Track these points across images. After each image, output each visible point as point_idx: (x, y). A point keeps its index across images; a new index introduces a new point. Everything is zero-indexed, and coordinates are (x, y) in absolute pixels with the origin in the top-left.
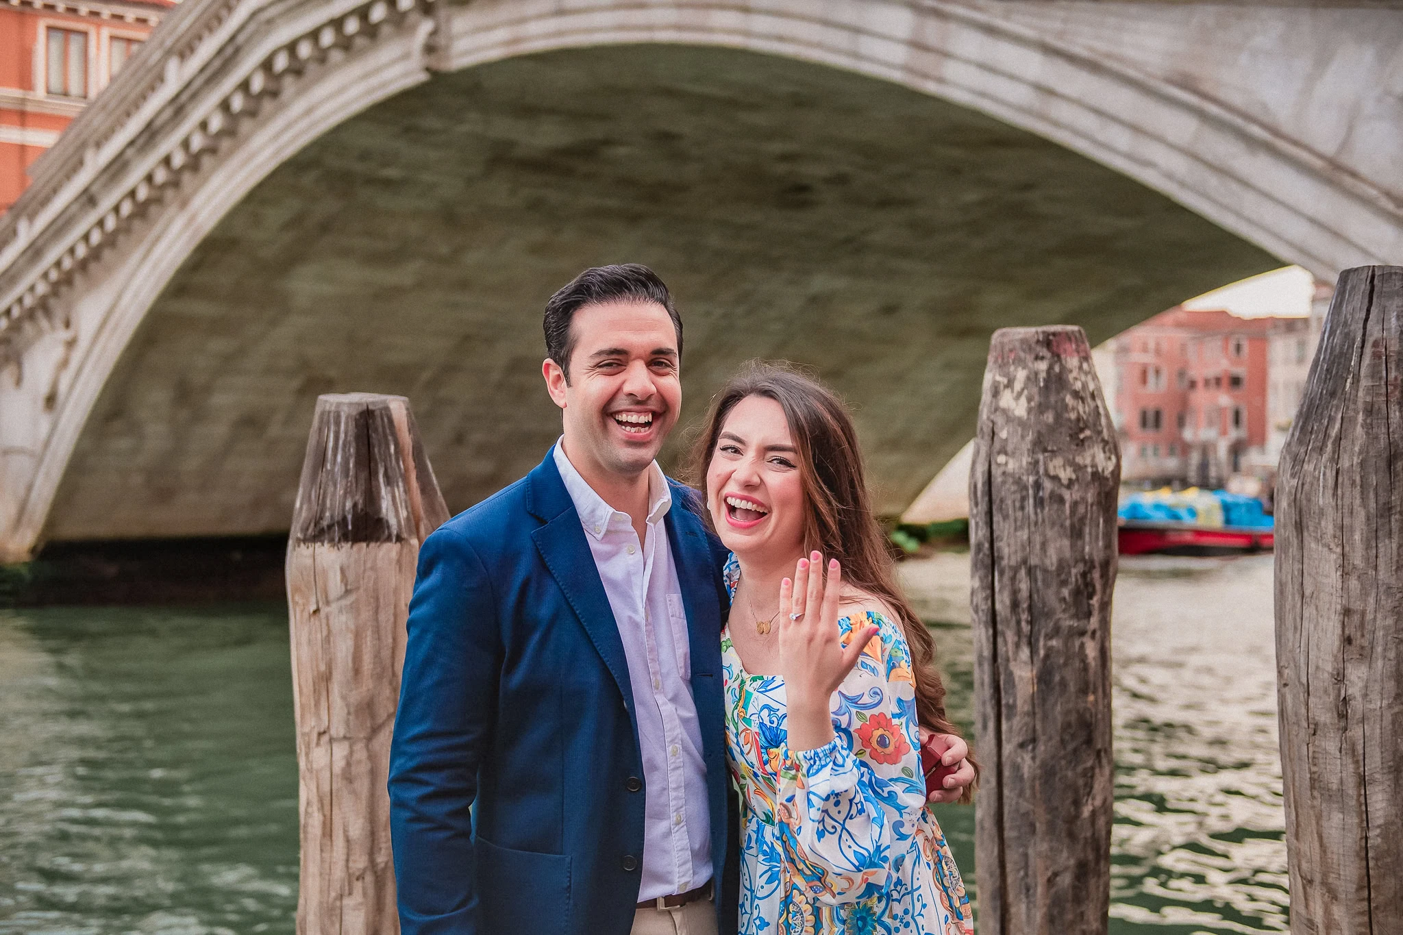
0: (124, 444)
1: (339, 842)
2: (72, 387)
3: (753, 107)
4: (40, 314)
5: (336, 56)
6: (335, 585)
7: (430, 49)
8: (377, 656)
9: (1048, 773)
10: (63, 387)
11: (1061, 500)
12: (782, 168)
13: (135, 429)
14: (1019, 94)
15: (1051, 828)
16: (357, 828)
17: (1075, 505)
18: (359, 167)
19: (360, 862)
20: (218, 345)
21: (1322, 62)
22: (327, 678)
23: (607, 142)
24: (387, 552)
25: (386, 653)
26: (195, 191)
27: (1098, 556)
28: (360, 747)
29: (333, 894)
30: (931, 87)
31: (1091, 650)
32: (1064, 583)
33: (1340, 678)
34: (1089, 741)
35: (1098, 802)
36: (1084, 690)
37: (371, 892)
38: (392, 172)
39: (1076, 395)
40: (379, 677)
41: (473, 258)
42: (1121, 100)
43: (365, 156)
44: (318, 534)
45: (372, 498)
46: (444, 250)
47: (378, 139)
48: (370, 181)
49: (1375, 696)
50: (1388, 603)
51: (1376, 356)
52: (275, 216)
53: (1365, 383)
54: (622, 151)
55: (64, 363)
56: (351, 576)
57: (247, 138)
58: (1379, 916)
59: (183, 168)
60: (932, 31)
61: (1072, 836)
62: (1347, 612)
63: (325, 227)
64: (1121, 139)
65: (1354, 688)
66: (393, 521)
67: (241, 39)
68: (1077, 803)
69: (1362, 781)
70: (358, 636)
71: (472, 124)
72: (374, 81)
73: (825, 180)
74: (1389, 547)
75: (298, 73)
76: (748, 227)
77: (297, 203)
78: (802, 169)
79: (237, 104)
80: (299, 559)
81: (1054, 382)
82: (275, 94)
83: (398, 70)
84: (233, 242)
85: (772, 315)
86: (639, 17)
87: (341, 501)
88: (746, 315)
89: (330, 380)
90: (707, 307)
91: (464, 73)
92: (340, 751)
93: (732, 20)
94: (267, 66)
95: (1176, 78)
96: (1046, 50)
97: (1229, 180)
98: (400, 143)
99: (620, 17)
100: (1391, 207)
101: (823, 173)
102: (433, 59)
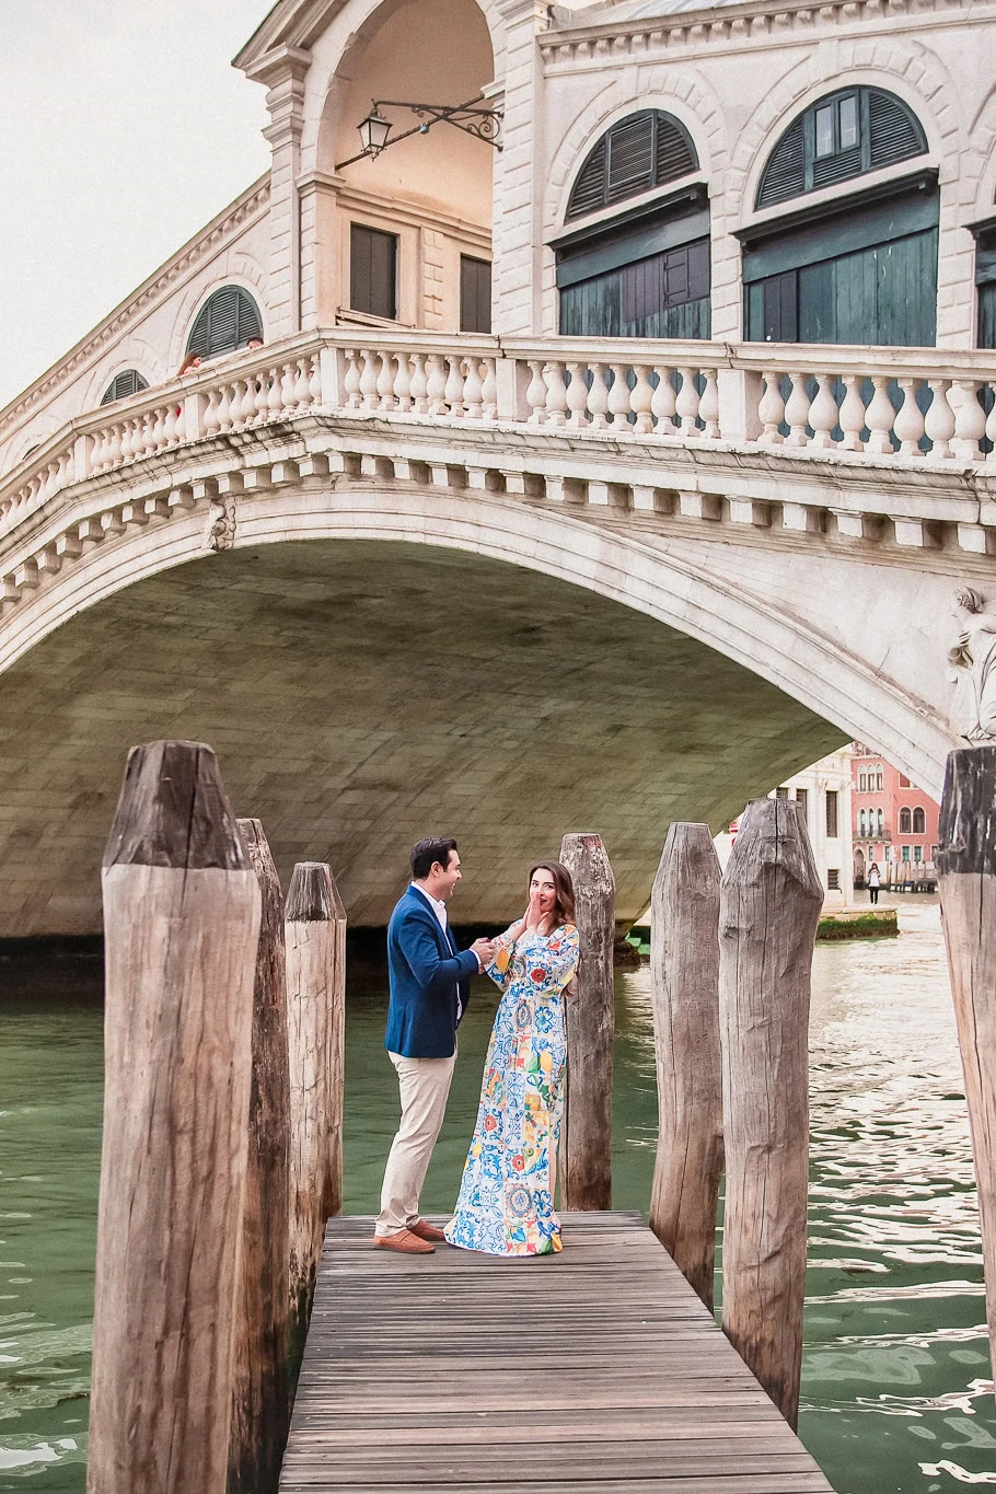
1: (303, 1037)
3: (487, 574)
5: (134, 529)
6: (304, 939)
7: (218, 532)
8: (319, 965)
9: (584, 1015)
11: (588, 904)
12: (513, 614)
14: (677, 607)
15: (585, 1035)
16: (311, 1033)
17: (593, 905)
18: (145, 616)
19: (311, 1046)
21: (872, 601)
22: (300, 974)
23: (361, 596)
24: (324, 924)
27: (603, 926)
28: (312, 1000)
29: (300, 1059)
30: (614, 595)
31: (601, 964)
32: (590, 937)
33: (663, 965)
34: (601, 1001)
35: (605, 1027)
36: (598, 981)
37: (316, 1058)
38: (172, 620)
39: (594, 862)
41: (236, 688)
42: (742, 616)
43: (151, 607)
44: (296, 917)
45: (318, 903)
46: (212, 681)
47: (167, 595)
48: (151, 627)
49: (673, 971)
50: (678, 939)
52: (67, 656)
54: (375, 601)
56: (310, 933)
57: (48, 591)
58: (675, 1046)
60: (614, 555)
61: (593, 1039)
63: (109, 665)
64: (744, 644)
65: (667, 969)
66: (326, 913)
67: (48, 511)
68: (596, 1026)
69: (670, 1000)
70: (312, 958)
71: (248, 583)
72: (167, 552)
73: (552, 623)
74: (678, 920)
75: (98, 540)
76: (485, 661)
77: (88, 645)
78: (531, 616)
79: (42, 561)
80: (289, 927)
81: (585, 857)
82: (76, 556)
83: (190, 543)
84: (28, 677)
85: (507, 734)
86: (394, 521)
87: (306, 904)
88: (483, 735)
89: (100, 795)
90: (446, 728)
91: (245, 549)
92: (304, 1002)
93: (467, 531)
94: (72, 533)
95: (780, 604)
96: (695, 578)
97: (814, 679)
98: (184, 598)
99: (379, 520)
100: (911, 705)
101: (550, 618)
102: (220, 539)
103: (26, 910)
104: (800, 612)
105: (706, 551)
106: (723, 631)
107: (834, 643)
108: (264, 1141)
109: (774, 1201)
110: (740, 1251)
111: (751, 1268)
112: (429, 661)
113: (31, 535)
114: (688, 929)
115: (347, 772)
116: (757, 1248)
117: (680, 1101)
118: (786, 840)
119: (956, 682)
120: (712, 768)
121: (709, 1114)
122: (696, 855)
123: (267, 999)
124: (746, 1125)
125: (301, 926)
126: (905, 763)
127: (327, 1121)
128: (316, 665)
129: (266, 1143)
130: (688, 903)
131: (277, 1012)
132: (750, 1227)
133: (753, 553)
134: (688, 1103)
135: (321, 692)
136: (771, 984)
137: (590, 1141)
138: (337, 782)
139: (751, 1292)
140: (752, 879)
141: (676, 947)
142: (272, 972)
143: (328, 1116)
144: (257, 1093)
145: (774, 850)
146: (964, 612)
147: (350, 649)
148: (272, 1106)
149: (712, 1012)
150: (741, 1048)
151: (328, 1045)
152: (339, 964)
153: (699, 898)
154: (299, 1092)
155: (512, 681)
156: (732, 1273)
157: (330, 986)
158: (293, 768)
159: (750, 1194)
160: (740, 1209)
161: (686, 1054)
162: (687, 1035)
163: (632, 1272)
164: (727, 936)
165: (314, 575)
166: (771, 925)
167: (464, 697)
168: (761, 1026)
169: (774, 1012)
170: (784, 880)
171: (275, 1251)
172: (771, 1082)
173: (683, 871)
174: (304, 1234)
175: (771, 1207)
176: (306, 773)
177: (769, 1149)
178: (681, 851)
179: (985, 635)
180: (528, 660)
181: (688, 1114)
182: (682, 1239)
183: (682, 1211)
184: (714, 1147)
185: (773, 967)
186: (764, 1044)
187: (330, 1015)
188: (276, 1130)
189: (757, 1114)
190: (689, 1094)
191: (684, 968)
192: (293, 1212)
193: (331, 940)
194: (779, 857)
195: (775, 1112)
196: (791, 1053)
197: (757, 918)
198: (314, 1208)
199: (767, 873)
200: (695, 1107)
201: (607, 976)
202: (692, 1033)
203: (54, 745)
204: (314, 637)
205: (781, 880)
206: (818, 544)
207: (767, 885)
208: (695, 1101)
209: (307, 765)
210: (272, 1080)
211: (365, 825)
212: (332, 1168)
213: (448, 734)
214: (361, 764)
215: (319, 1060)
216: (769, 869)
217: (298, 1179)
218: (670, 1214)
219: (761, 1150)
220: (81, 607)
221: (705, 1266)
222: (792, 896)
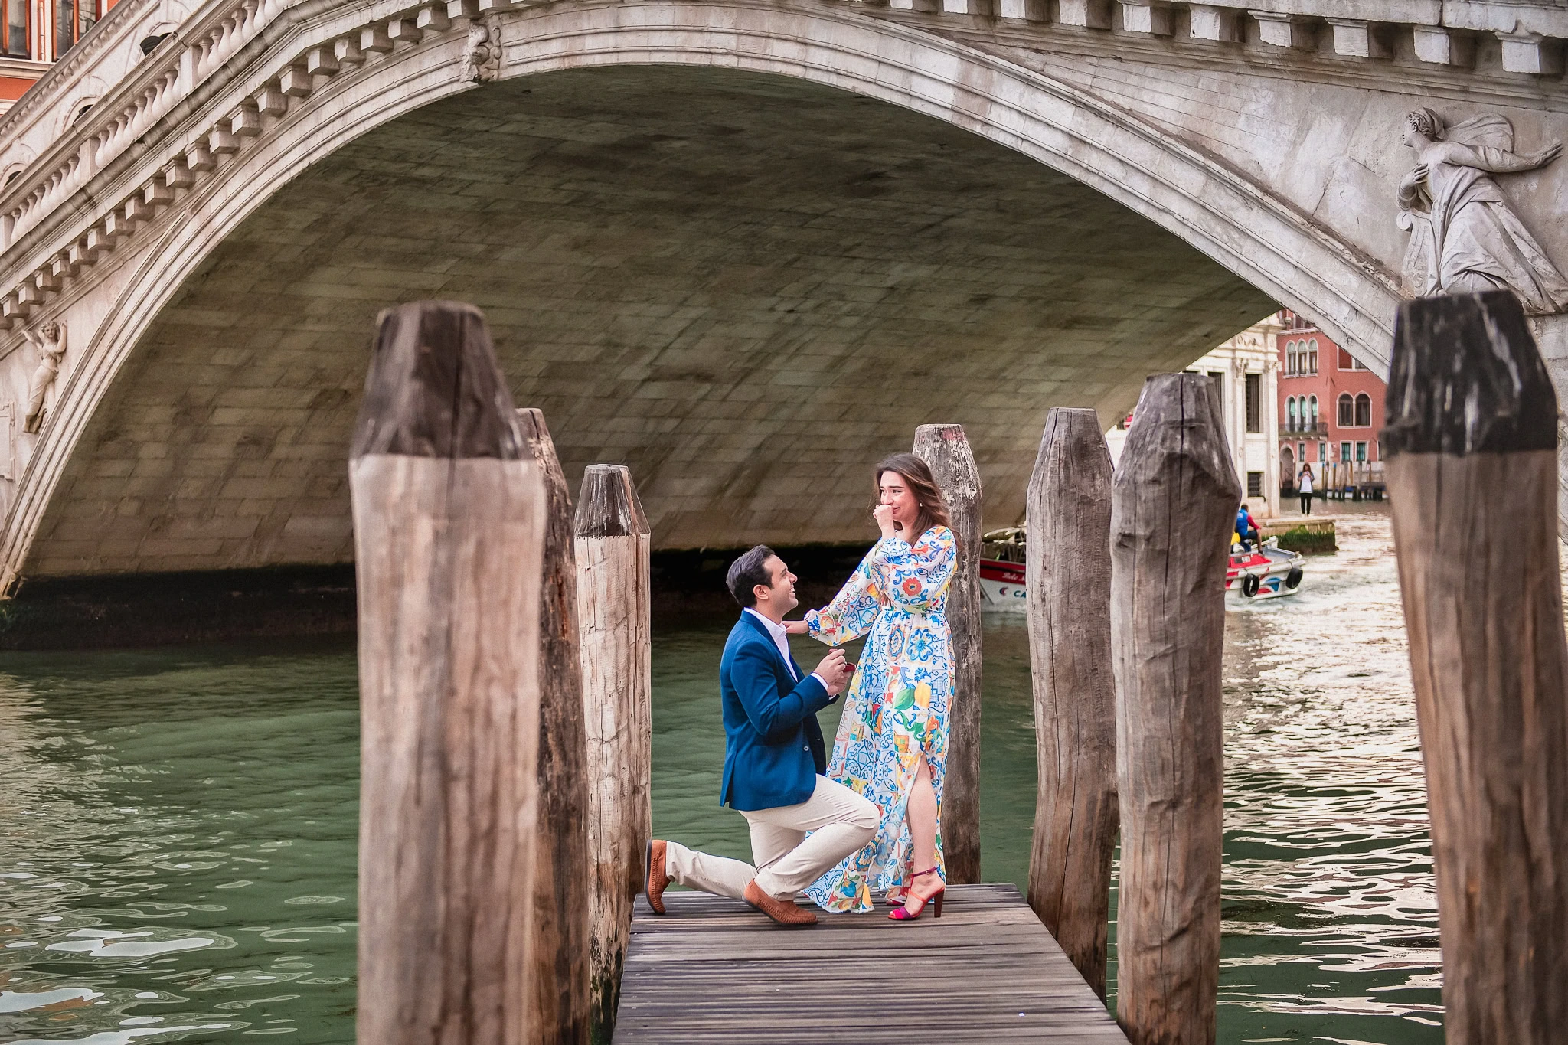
0: (117, 468)
1: (600, 678)
2: (60, 407)
4: (18, 322)
5: (375, 58)
6: (598, 557)
7: (480, 60)
10: (50, 406)
12: (852, 157)
13: (130, 450)
14: (1055, 141)
16: (610, 672)
18: (393, 168)
19: (611, 688)
20: (225, 357)
21: (1303, 129)
22: (594, 600)
23: (660, 138)
24: (622, 540)
25: (622, 589)
26: (211, 193)
28: (610, 633)
29: (598, 704)
30: (975, 129)
33: (1042, 585)
34: (965, 631)
35: (970, 662)
36: (961, 606)
37: (616, 702)
38: (426, 172)
40: (619, 600)
41: (507, 256)
42: (1139, 152)
43: (401, 157)
44: (589, 532)
45: (615, 515)
46: (478, 248)
47: (419, 141)
48: (402, 181)
49: (1054, 591)
50: (1060, 552)
51: (1056, 448)
52: (298, 219)
53: (1051, 459)
54: (677, 144)
55: (52, 378)
56: (605, 552)
57: (273, 139)
58: (1057, 683)
59: (199, 167)
60: (977, 77)
62: (1045, 556)
63: (350, 230)
64: (1143, 188)
65: (1047, 589)
66: (625, 526)
67: (269, 38)
69: (1051, 627)
70: (609, 581)
71: (518, 124)
72: (417, 86)
73: (899, 167)
74: (1060, 528)
75: (332, 73)
76: (817, 216)
77: (324, 205)
78: (872, 158)
79: (263, 102)
80: (580, 544)
81: (943, 453)
82: (305, 95)
83: (443, 76)
84: (251, 247)
85: (845, 309)
86: (698, 41)
87: (600, 516)
88: (816, 308)
89: (346, 392)
90: (771, 301)
91: (515, 81)
92: (601, 635)
93: (790, 51)
94: (299, 65)
95: (1187, 135)
96: (1077, 104)
97: (1229, 229)
98: (442, 144)
99: (680, 39)
100: (1354, 260)
101: (897, 161)
102: (483, 70)
103: (259, 534)
104: (1213, 146)
105: (1091, 70)
106: (1114, 170)
107: (1257, 184)
108: (556, 801)
109: (1180, 867)
110: (1138, 929)
111: (1153, 949)
112: (747, 218)
113: (250, 68)
114: (1073, 539)
115: (647, 359)
116: (1159, 925)
117: (1064, 750)
118: (1194, 425)
119: (1410, 229)
120: (1100, 347)
121: (1100, 765)
122: (1081, 448)
123: (555, 629)
124: (1146, 776)
125: (596, 543)
126: (1345, 334)
127: (631, 780)
128: (605, 226)
129: (558, 803)
130: (1073, 507)
131: (568, 644)
132: (1152, 900)
133: (1151, 71)
134: (1074, 753)
135: (612, 260)
136: (1176, 604)
137: (954, 801)
138: (635, 372)
139: (1152, 978)
140: (1152, 474)
141: (1057, 561)
142: (560, 595)
143: (634, 772)
144: (546, 742)
145: (1179, 437)
146: (1419, 141)
147: (647, 205)
148: (564, 757)
149: (1104, 642)
150: (1139, 682)
151: (631, 687)
152: (643, 589)
153: (1086, 502)
154: (597, 745)
155: (847, 242)
156: (1130, 954)
157: (632, 616)
158: (582, 355)
159: (1151, 859)
160: (1138, 878)
161: (1071, 693)
162: (1072, 669)
163: (1005, 955)
164: (1120, 545)
165: (599, 112)
166: (1176, 531)
167: (789, 264)
168: (1164, 655)
169: (1180, 637)
170: (1191, 475)
171: (572, 931)
172: (1176, 723)
173: (1066, 468)
174: (607, 915)
175: (1177, 876)
176: (598, 360)
177: (1174, 805)
178: (1062, 444)
179: (1448, 170)
180: (869, 214)
181: (1075, 766)
182: (1067, 917)
183: (1067, 884)
184: (1106, 807)
185: (1179, 582)
186: (1167, 677)
187: (633, 651)
188: (569, 786)
189: (1159, 762)
190: (1076, 740)
191: (1067, 588)
192: (594, 888)
193: (632, 561)
194: (1186, 446)
195: (1182, 761)
196: (1201, 687)
197: (1158, 522)
198: (618, 883)
199: (1171, 466)
200: (1084, 759)
201: (972, 600)
202: (1078, 668)
203: (285, 332)
204: (601, 190)
205: (1188, 474)
206: (1235, 58)
207: (1171, 481)
208: (1082, 751)
209: (597, 351)
210: (565, 727)
211: (670, 425)
212: (640, 836)
213: (772, 309)
214: (664, 349)
215: (620, 705)
216: (1174, 462)
217: (599, 850)
218: (1053, 887)
219: (1164, 806)
220: (314, 158)
221: (1096, 949)
222: (1202, 495)
